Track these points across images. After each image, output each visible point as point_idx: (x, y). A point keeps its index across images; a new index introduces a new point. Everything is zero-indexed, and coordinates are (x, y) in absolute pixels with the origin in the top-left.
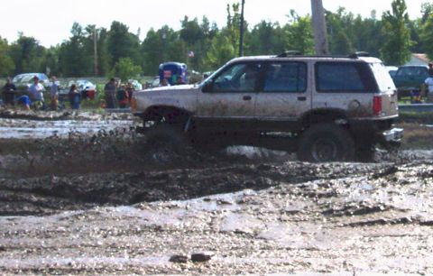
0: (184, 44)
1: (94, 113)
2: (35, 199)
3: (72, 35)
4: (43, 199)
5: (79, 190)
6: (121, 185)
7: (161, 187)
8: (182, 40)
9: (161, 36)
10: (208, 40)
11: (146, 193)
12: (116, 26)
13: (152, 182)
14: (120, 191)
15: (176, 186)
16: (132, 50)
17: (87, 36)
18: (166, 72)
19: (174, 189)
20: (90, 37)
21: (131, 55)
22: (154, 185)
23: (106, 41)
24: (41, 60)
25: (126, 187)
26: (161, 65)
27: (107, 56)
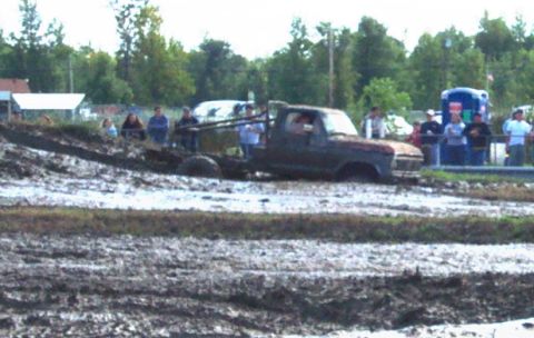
0: (481, 55)
2: (234, 314)
3: (291, 40)
4: (247, 315)
5: (310, 301)
7: (448, 300)
8: (479, 50)
9: (444, 42)
10: (524, 52)
11: (422, 310)
12: (366, 25)
13: (433, 291)
14: (378, 305)
15: (472, 300)
16: (393, 65)
18: (452, 104)
19: (469, 306)
20: (322, 43)
21: (392, 74)
22: (437, 297)
23: (350, 48)
24: (240, 78)
25: (388, 299)
26: (445, 93)
27: (351, 74)
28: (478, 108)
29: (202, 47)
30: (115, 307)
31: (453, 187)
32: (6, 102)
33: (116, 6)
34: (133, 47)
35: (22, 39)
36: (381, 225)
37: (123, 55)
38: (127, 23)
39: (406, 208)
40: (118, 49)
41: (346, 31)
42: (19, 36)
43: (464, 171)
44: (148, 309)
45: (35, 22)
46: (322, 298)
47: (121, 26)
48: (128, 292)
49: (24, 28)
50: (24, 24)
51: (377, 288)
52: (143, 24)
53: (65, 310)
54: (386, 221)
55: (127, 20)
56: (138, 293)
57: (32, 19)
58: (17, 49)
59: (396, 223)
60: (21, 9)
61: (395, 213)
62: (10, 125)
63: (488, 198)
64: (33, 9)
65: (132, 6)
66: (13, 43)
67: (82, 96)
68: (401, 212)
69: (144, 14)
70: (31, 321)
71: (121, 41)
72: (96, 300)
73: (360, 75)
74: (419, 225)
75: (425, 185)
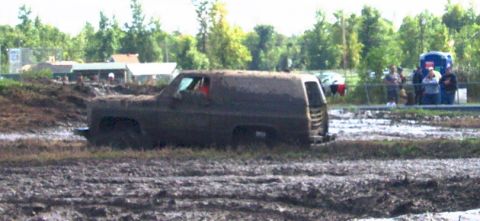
0: (446, 31)
1: (345, 111)
2: (282, 210)
3: (316, 22)
4: (290, 210)
5: (332, 198)
6: (381, 194)
7: (428, 196)
8: (445, 25)
9: (420, 21)
11: (411, 204)
12: (366, 12)
13: (419, 191)
15: (445, 196)
16: (386, 37)
17: (333, 23)
18: (427, 63)
19: (443, 200)
20: (336, 25)
22: (420, 194)
23: (356, 26)
24: (282, 50)
25: (386, 197)
26: (422, 55)
27: (357, 45)
28: (445, 65)
29: (256, 29)
30: (201, 207)
31: (430, 119)
32: (123, 70)
33: (195, 3)
34: (208, 30)
35: (133, 27)
36: (381, 147)
37: (201, 36)
38: (203, 14)
39: (398, 135)
40: (198, 32)
41: (353, 16)
42: (130, 25)
43: (436, 109)
44: (223, 208)
45: (141, 16)
46: (342, 197)
47: (200, 16)
48: (210, 196)
49: (133, 20)
50: (134, 17)
51: (379, 189)
52: (214, 14)
53: (167, 210)
54: (384, 144)
55: (204, 12)
56: (217, 196)
57: (139, 13)
58: (129, 35)
59: (391, 145)
60: (132, 7)
61: (390, 138)
62: (126, 85)
63: (454, 126)
64: (140, 7)
65: (206, 3)
66: (127, 30)
67: (175, 64)
68: (394, 138)
69: (214, 8)
70: (144, 217)
71: (200, 27)
72: (188, 202)
73: (363, 45)
74: (407, 146)
75: (410, 119)
